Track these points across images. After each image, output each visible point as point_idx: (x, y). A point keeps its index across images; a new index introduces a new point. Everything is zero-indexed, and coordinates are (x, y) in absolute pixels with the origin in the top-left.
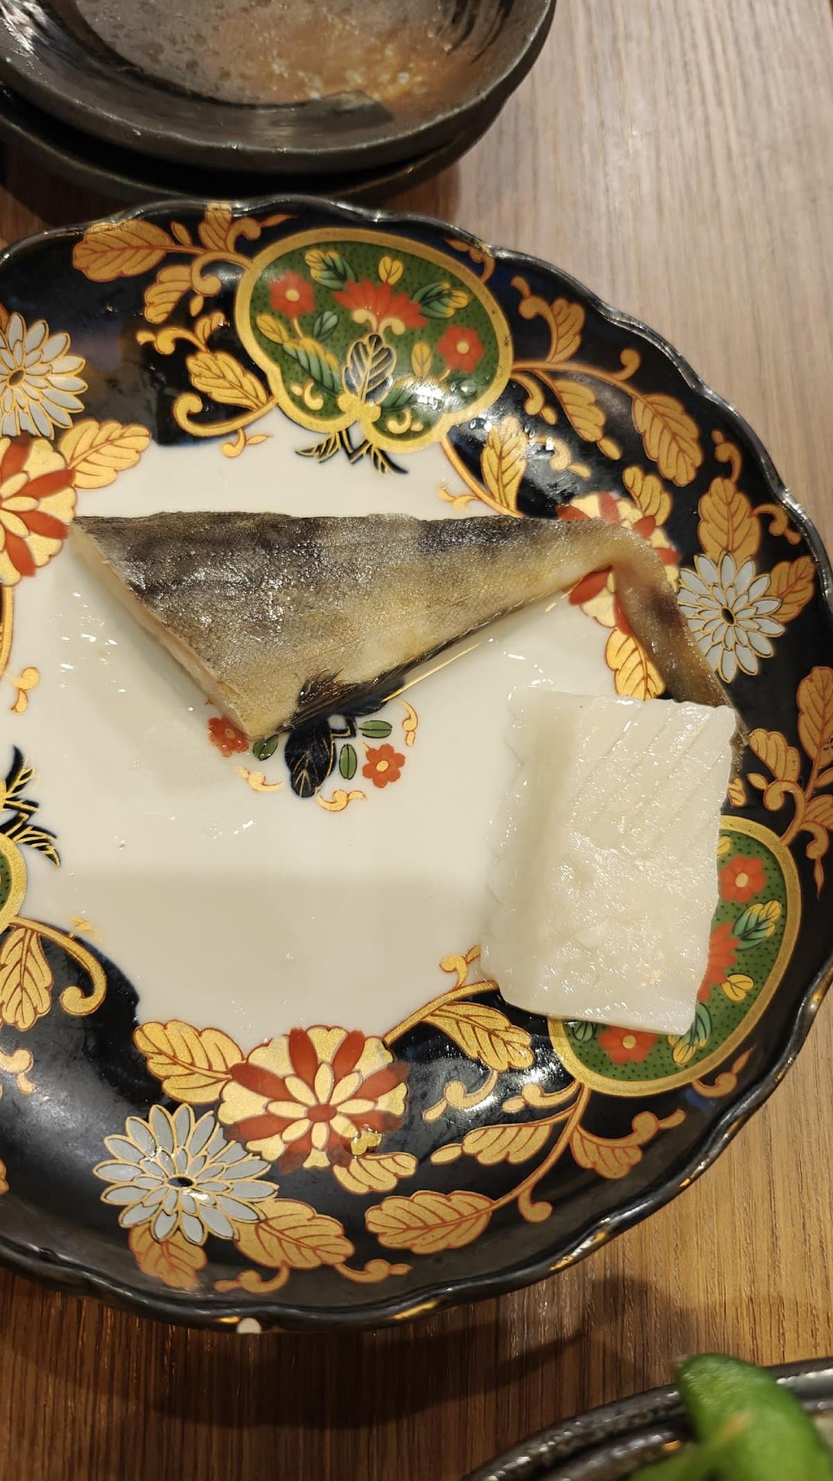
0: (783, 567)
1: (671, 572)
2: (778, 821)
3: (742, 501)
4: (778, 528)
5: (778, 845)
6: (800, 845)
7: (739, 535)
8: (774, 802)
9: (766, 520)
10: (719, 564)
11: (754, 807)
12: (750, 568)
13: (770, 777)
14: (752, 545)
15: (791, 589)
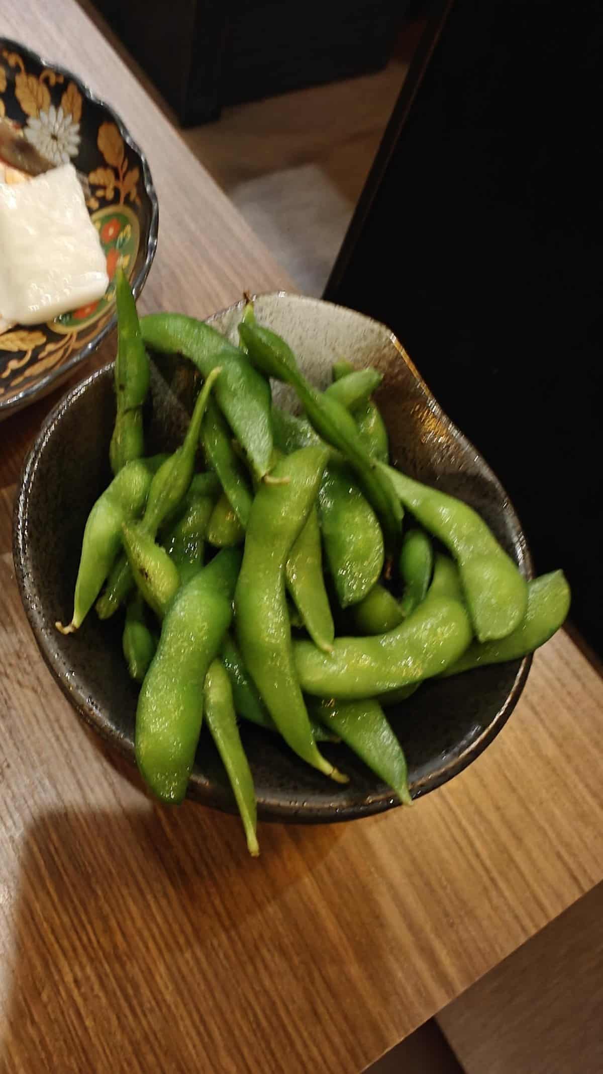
0: (65, 99)
1: (20, 133)
2: (116, 200)
3: (32, 80)
4: (53, 80)
5: (120, 208)
6: (127, 201)
7: (40, 97)
8: (110, 195)
9: (47, 81)
10: (38, 117)
11: (104, 203)
12: (52, 109)
13: (104, 188)
14: (47, 97)
15: (72, 104)
